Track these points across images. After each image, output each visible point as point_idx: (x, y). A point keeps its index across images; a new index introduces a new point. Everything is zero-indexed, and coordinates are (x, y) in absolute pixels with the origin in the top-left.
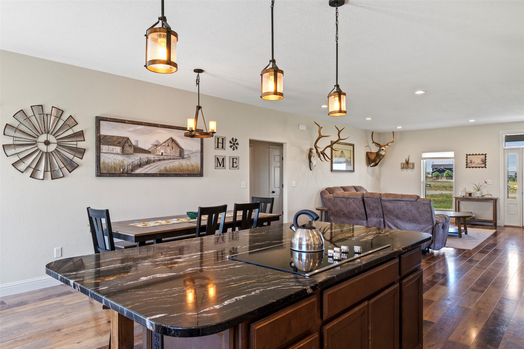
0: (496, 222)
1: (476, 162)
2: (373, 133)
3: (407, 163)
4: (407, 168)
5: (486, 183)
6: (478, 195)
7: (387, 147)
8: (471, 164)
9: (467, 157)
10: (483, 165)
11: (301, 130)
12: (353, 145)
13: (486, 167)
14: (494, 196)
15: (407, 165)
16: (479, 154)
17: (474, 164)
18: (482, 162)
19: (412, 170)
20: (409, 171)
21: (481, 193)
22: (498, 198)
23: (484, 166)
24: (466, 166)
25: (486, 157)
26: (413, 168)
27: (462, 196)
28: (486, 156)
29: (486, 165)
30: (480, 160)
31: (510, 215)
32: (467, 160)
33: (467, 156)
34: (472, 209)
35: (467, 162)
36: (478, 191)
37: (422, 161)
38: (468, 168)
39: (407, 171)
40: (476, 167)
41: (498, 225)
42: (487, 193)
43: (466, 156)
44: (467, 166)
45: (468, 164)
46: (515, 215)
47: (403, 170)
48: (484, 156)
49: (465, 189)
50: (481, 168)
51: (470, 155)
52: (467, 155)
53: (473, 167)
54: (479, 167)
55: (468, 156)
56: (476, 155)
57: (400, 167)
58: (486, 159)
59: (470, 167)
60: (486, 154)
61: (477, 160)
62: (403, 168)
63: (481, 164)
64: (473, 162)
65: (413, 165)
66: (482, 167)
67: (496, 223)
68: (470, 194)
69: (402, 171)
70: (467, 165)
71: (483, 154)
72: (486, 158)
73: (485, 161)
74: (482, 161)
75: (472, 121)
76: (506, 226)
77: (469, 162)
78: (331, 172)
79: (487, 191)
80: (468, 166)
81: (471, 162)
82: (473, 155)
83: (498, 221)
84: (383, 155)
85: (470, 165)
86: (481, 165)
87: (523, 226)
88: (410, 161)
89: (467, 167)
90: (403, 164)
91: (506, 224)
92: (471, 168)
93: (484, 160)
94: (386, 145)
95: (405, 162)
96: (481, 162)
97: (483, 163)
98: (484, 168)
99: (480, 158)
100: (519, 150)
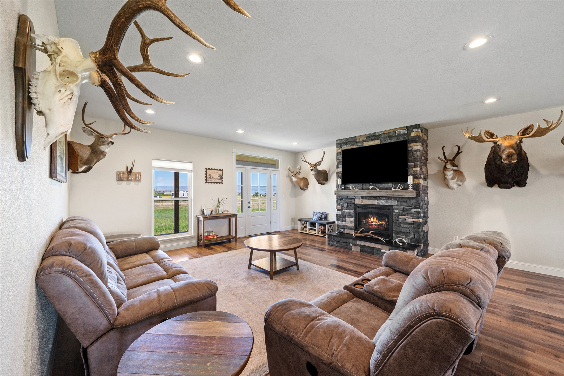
1: (215, 177)
2: (86, 104)
3: (130, 172)
4: (128, 180)
8: (209, 179)
9: (206, 171)
10: (220, 181)
13: (222, 183)
15: (128, 175)
16: (217, 170)
18: (220, 178)
19: (137, 183)
20: (132, 184)
21: (222, 210)
24: (205, 181)
25: (222, 173)
26: (139, 180)
29: (222, 181)
30: (218, 175)
31: (239, 227)
32: (206, 174)
35: (206, 177)
36: (219, 207)
38: (207, 183)
39: (128, 184)
40: (214, 183)
45: (207, 179)
47: (120, 182)
50: (218, 184)
51: (209, 169)
52: (206, 168)
53: (211, 183)
54: (217, 183)
55: (208, 170)
56: (215, 169)
57: (114, 177)
58: (222, 175)
59: (209, 183)
60: (223, 170)
61: (216, 175)
62: (119, 179)
64: (211, 177)
65: (140, 174)
66: (220, 183)
68: (212, 212)
69: (117, 184)
70: (206, 180)
71: (220, 170)
73: (222, 177)
74: (220, 177)
75: (240, 131)
77: (208, 176)
79: (223, 207)
80: (207, 181)
81: (210, 177)
82: (212, 169)
87: (247, 236)
88: (135, 170)
89: (206, 182)
90: (122, 174)
95: (125, 170)
96: (218, 178)
98: (221, 184)
99: (218, 173)
100: (244, 169)
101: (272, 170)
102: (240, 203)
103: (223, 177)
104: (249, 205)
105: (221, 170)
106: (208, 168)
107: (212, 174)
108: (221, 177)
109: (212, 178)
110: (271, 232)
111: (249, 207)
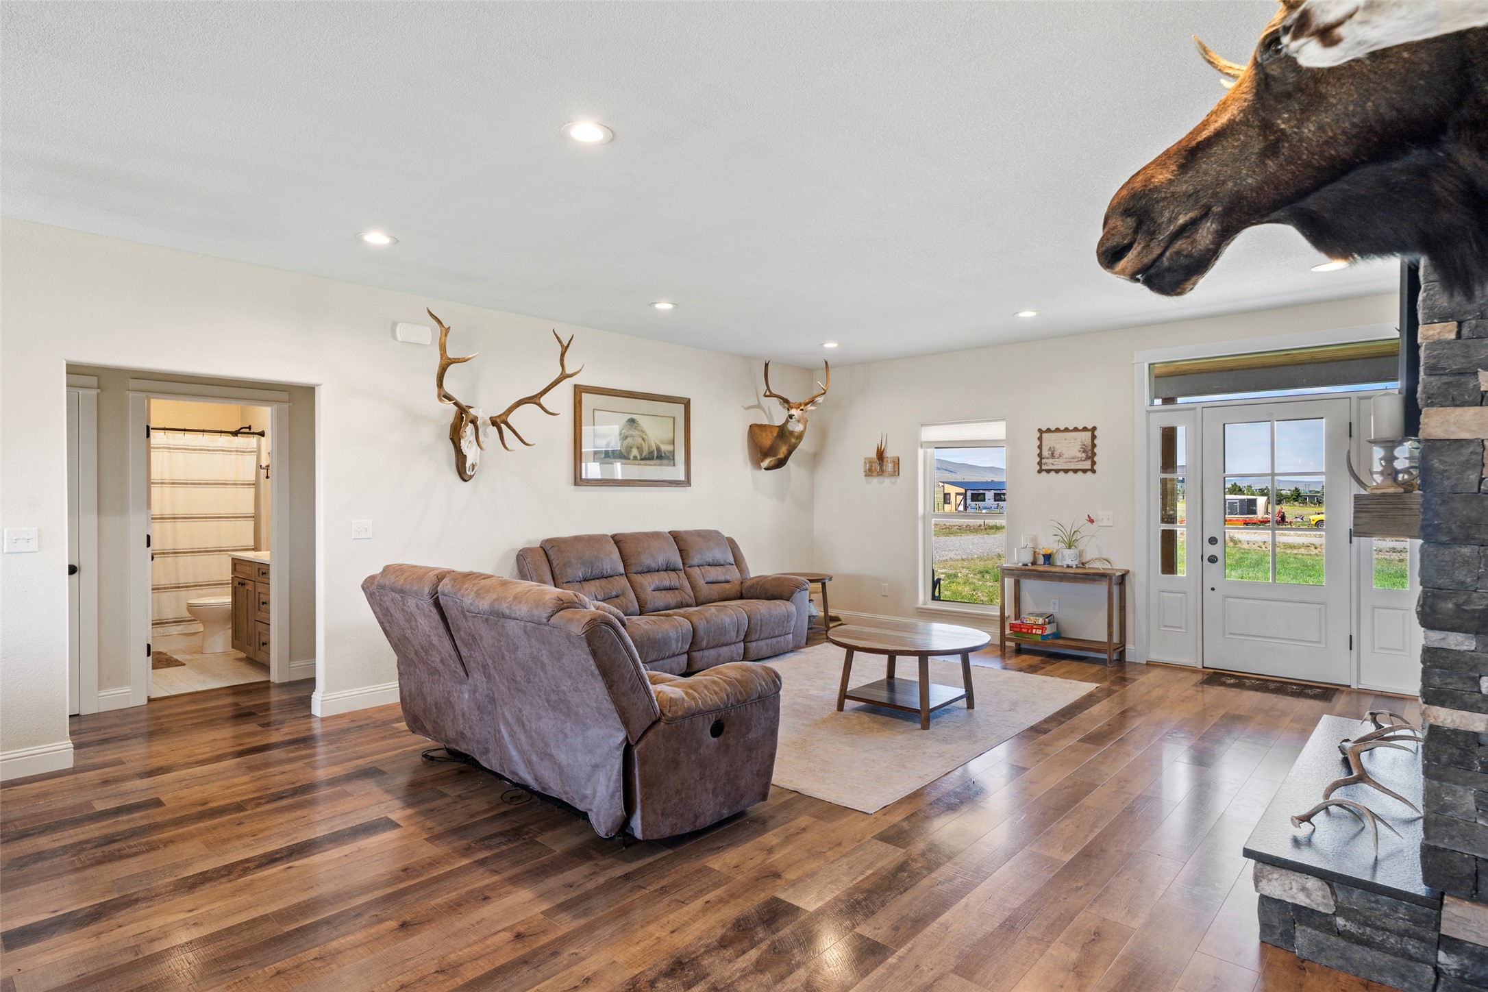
0: (1124, 650)
1: (1067, 454)
2: (767, 365)
3: (881, 457)
4: (882, 472)
5: (1092, 521)
6: (1066, 559)
7: (810, 407)
8: (1051, 461)
9: (1040, 439)
10: (1088, 465)
11: (403, 342)
12: (687, 403)
13: (1094, 471)
14: (1119, 565)
15: (880, 464)
16: (1076, 429)
17: (1062, 460)
18: (1084, 455)
19: (893, 479)
20: (887, 481)
21: (1081, 554)
22: (1128, 572)
23: (1089, 467)
24: (1038, 468)
25: (1094, 437)
26: (896, 472)
27: (1020, 565)
28: (1096, 433)
29: (1094, 463)
30: (1079, 447)
31: (1165, 626)
32: (1040, 447)
33: (1041, 436)
34: (1054, 604)
35: (1040, 455)
36: (1070, 547)
37: (921, 452)
38: (1044, 473)
39: (881, 483)
40: (1066, 471)
41: (1129, 658)
42: (1097, 556)
43: (1039, 435)
44: (1041, 467)
45: (1044, 461)
46: (1180, 628)
47: (870, 479)
48: (1089, 433)
49: (1035, 540)
50: (1080, 474)
51: (1049, 431)
52: (1040, 430)
53: (1057, 471)
54: (1075, 471)
55: (1043, 435)
56: (1067, 430)
57: (860, 468)
58: (1094, 446)
59: (1048, 471)
60: (1094, 428)
61: (1071, 448)
62: (869, 473)
63: (1081, 460)
64: (1057, 454)
65: (897, 463)
66: (1085, 471)
67: (1122, 653)
68: (1048, 558)
69: (867, 483)
70: (1040, 463)
71: (1085, 429)
72: (1096, 442)
73: (1092, 450)
74: (1085, 451)
76: (1151, 665)
77: (1046, 453)
78: (573, 487)
79: (1098, 548)
80: (1044, 467)
81: (1053, 456)
82: (1057, 430)
83: (1129, 647)
84: (796, 434)
85: (1049, 464)
86: (1081, 463)
87: (1204, 667)
88: (890, 454)
89: (1040, 471)
90: (870, 462)
91: (1155, 657)
92: (1053, 473)
93: (1090, 448)
94: (806, 404)
95: (874, 453)
96: (1079, 455)
97: (1087, 458)
98: (1089, 473)
99: (1079, 440)
100: (1192, 412)
101: (1361, 399)
103: (1095, 450)
104: (1211, 550)
105: (1090, 427)
106: (1044, 429)
107: (1057, 446)
108: (1090, 453)
109: (1057, 456)
110: (1350, 686)
111: (1213, 559)
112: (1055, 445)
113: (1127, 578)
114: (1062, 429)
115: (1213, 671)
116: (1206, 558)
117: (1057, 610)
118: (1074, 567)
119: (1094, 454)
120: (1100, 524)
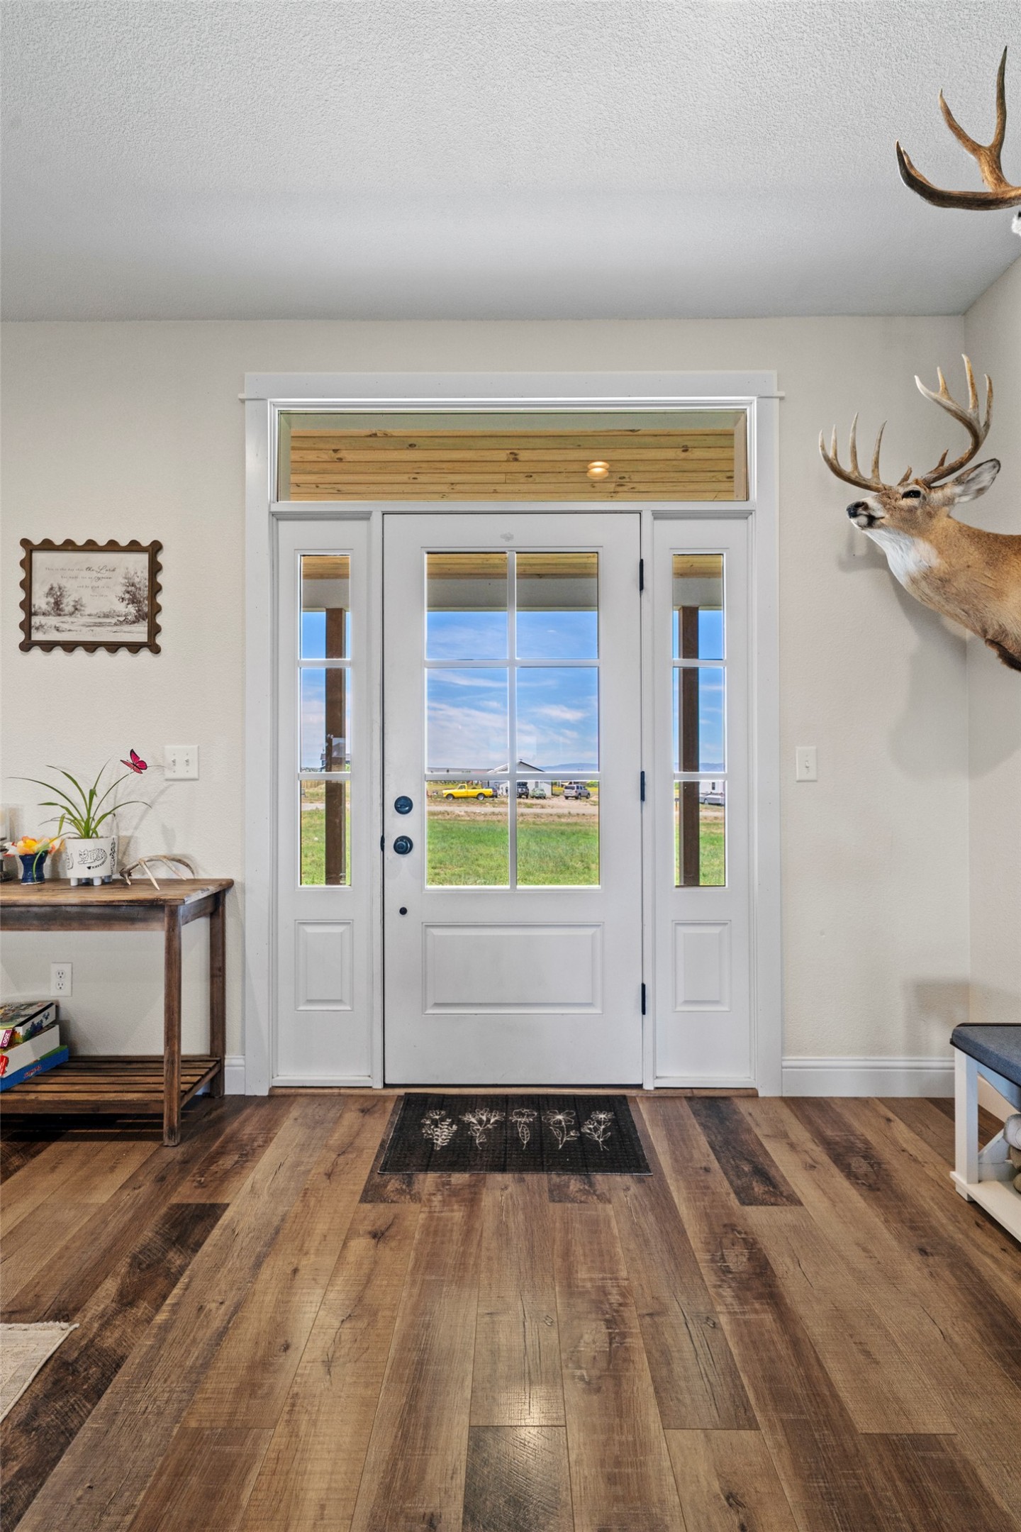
0: (223, 1069)
1: (93, 605)
5: (140, 765)
6: (80, 865)
8: (52, 621)
9: (27, 564)
10: (139, 633)
13: (155, 648)
14: (208, 870)
16: (112, 546)
17: (80, 619)
18: (132, 609)
21: (117, 849)
22: (230, 884)
23: (143, 638)
24: (22, 637)
25: (155, 568)
28: (159, 557)
29: (154, 630)
30: (120, 590)
31: (310, 1002)
32: (27, 585)
33: (29, 556)
34: (61, 976)
35: (27, 605)
36: (90, 832)
38: (37, 652)
40: (91, 647)
41: (230, 1088)
42: (162, 851)
43: (23, 554)
44: (28, 635)
45: (36, 620)
46: (339, 1001)
48: (144, 558)
50: (123, 653)
51: (47, 546)
52: (25, 543)
53: (69, 647)
54: (113, 647)
55: (38, 557)
56: (91, 546)
58: (155, 588)
59: (48, 646)
60: (157, 546)
61: (101, 590)
63: (126, 622)
64: (67, 606)
66: (134, 648)
67: (218, 1079)
68: (38, 865)
70: (26, 626)
71: (135, 546)
72: (159, 578)
73: (152, 597)
74: (134, 600)
76: (280, 1098)
77: (40, 601)
79: (167, 833)
80: (36, 636)
81: (57, 607)
82: (69, 546)
83: (233, 1061)
85: (48, 627)
86: (126, 628)
87: (386, 1086)
89: (26, 646)
91: (289, 1075)
92: (59, 652)
93: (145, 593)
96: (122, 608)
97: (139, 617)
98: (145, 654)
99: (121, 572)
100: (363, 524)
101: (657, 516)
102: (316, 811)
103: (159, 599)
104: (400, 826)
105: (145, 542)
106: (37, 541)
107: (69, 585)
108: (147, 605)
109: (68, 609)
110: (640, 1086)
111: (404, 846)
112: (63, 583)
113: (229, 899)
114: (80, 542)
115: (402, 1092)
116: (389, 844)
117: (66, 990)
118: (97, 882)
119: (156, 609)
120: (169, 775)
